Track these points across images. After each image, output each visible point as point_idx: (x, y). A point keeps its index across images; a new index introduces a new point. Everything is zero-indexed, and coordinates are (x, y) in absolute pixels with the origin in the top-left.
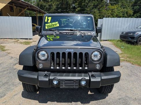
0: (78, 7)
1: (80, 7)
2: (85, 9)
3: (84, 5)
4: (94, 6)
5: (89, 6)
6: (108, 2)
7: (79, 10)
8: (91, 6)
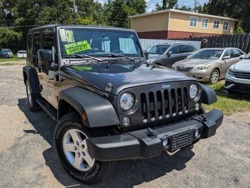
0: (20, 16)
1: (24, 16)
2: (36, 21)
3: (31, 12)
4: (51, 16)
5: (43, 16)
6: (76, 12)
7: (21, 22)
8: (45, 15)
